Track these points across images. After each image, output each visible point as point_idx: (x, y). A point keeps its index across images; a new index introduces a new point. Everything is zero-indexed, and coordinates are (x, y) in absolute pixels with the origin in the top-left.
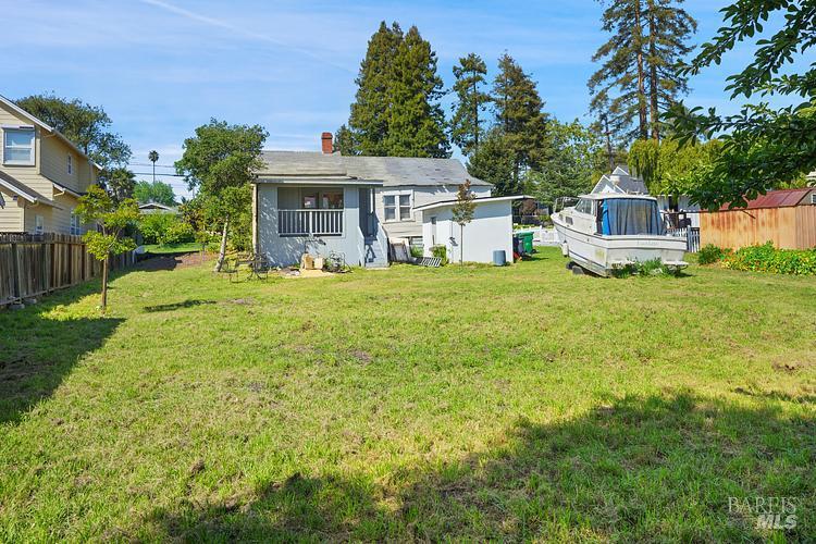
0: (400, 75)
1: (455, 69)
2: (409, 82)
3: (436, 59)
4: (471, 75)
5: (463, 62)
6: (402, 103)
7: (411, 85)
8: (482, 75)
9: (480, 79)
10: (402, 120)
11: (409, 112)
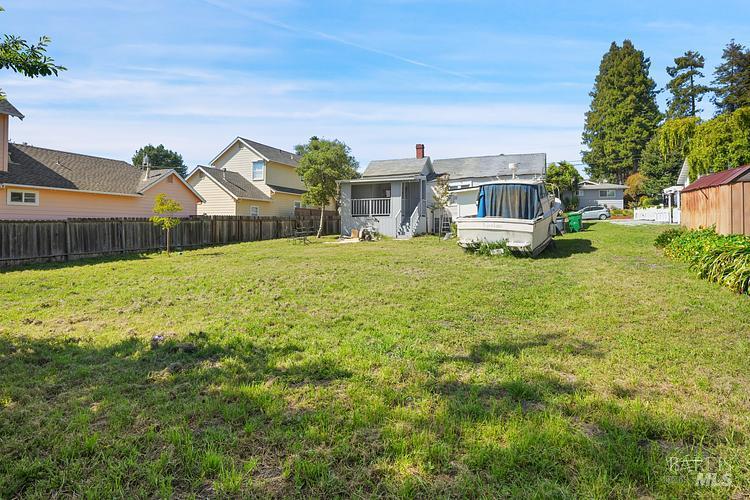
0: (613, 84)
1: (668, 69)
2: (621, 89)
3: (649, 65)
4: (685, 71)
5: (677, 61)
6: (615, 106)
7: (622, 90)
8: (698, 69)
9: (696, 73)
10: (613, 120)
11: (620, 112)
